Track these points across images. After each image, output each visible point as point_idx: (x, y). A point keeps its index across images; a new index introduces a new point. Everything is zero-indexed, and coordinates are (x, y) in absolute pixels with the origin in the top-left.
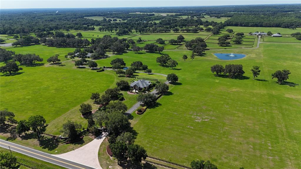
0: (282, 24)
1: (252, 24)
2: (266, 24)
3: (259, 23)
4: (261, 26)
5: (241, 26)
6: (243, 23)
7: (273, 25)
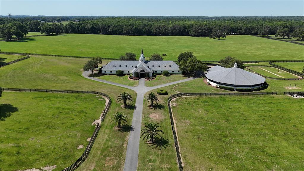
0: (190, 27)
1: (129, 28)
2: (159, 28)
3: (144, 27)
4: (149, 33)
5: (106, 32)
6: (109, 26)
7: (174, 31)
